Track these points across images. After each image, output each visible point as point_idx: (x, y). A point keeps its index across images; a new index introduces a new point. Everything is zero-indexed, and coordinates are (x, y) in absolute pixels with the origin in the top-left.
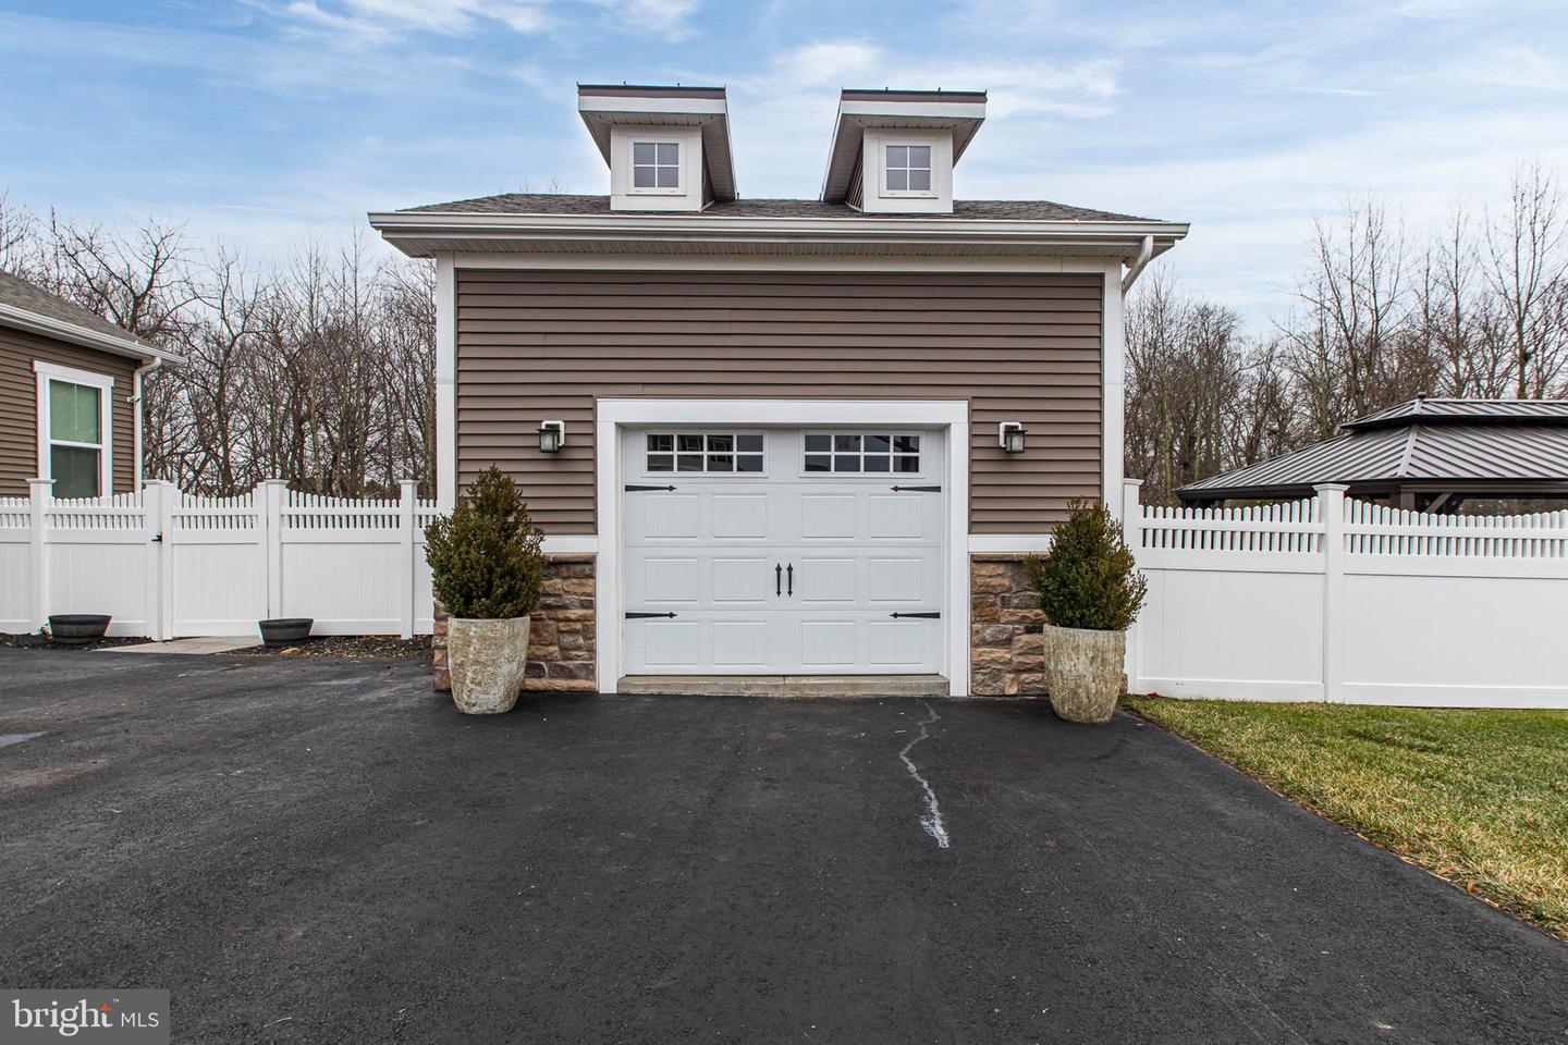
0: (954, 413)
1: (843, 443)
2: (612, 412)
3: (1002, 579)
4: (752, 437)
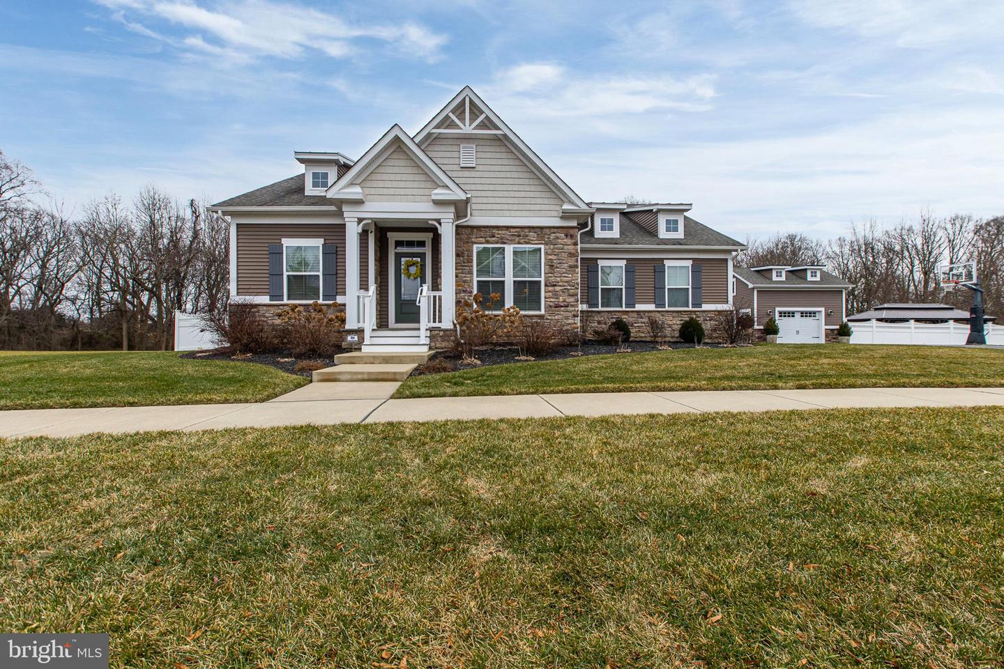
0: (823, 309)
1: (806, 313)
2: (778, 309)
3: (830, 332)
4: (792, 314)
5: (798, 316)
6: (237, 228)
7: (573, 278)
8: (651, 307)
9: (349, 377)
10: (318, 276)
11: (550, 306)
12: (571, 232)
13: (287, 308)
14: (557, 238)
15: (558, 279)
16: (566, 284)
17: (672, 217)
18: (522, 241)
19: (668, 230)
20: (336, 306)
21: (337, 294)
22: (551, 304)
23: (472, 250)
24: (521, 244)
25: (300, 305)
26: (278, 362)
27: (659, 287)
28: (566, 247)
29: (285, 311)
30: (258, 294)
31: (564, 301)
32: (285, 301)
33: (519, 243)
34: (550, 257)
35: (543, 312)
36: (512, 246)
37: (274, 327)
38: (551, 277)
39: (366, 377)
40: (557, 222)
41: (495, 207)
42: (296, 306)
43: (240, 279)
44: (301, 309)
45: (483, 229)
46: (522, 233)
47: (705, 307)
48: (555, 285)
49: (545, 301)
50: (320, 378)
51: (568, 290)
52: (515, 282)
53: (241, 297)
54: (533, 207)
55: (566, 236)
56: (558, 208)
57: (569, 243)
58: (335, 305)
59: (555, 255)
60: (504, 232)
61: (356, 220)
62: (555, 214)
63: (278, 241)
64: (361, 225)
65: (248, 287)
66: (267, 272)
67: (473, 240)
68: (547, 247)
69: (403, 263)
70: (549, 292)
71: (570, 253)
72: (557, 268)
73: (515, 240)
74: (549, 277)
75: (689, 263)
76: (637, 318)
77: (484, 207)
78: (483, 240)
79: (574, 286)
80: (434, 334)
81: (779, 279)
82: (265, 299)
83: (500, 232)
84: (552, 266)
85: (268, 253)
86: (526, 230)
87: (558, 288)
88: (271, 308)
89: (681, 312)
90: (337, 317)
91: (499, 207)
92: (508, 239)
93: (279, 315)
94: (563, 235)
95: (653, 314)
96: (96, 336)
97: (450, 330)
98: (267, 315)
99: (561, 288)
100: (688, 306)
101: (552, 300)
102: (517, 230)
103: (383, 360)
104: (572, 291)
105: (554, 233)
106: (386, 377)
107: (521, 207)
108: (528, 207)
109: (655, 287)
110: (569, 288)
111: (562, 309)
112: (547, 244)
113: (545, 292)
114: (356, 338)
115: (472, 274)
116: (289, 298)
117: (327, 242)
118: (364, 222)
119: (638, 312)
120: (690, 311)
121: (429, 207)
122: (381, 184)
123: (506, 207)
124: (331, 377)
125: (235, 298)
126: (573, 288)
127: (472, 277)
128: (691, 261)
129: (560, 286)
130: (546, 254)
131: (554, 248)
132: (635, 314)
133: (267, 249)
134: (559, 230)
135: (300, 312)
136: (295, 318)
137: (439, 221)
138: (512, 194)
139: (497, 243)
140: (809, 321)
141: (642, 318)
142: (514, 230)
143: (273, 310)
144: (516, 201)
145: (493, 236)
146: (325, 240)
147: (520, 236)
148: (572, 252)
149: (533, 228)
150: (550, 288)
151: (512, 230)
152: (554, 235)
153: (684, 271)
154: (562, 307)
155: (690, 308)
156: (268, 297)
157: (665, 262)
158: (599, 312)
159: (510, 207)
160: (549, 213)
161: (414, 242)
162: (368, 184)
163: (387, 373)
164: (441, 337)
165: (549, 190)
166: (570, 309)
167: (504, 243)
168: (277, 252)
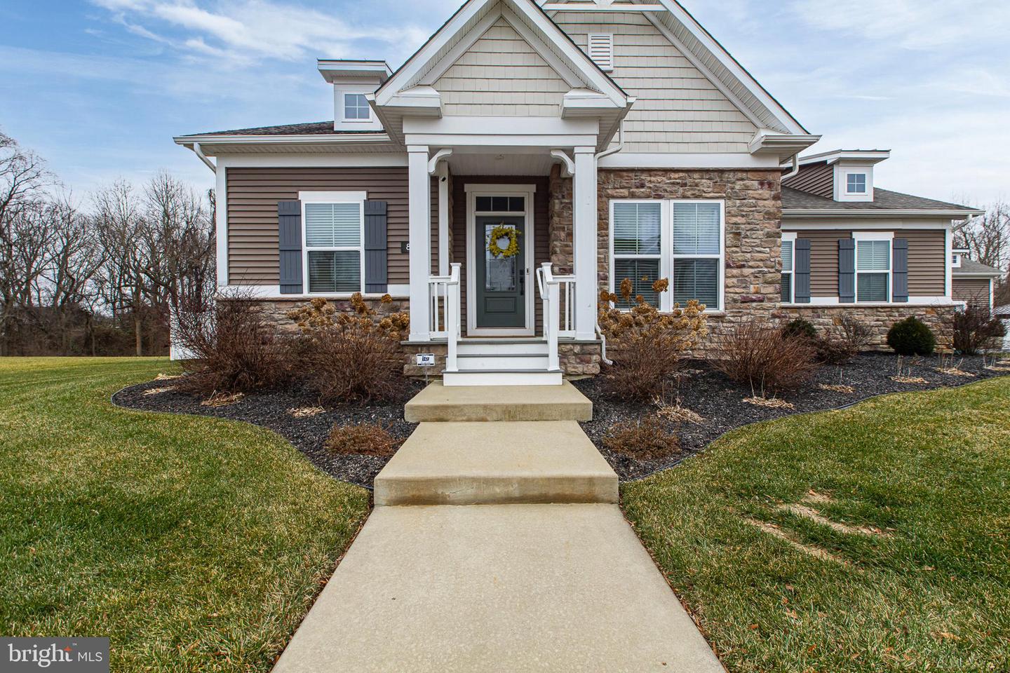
6: (227, 175)
7: (773, 254)
8: (833, 301)
9: (470, 492)
10: (358, 252)
11: (735, 301)
12: (770, 177)
13: (308, 306)
14: (747, 188)
15: (748, 255)
16: (761, 264)
17: (857, 171)
18: (689, 194)
19: (850, 189)
20: (388, 302)
21: (388, 281)
22: (736, 297)
23: (608, 209)
24: (688, 198)
25: (330, 300)
26: (290, 418)
27: (843, 273)
28: (761, 203)
29: (304, 311)
30: (259, 282)
31: (757, 293)
32: (306, 294)
33: (684, 197)
34: (734, 220)
35: (721, 309)
36: (673, 202)
37: (287, 338)
38: (737, 252)
39: (515, 491)
40: (748, 162)
41: (645, 137)
42: (323, 302)
43: (232, 258)
44: (332, 306)
45: (625, 174)
46: (689, 181)
47: (913, 301)
48: (743, 266)
49: (726, 292)
50: (394, 494)
51: (764, 273)
52: (676, 260)
53: (232, 287)
54: (706, 137)
55: (762, 184)
56: (748, 138)
57: (767, 196)
58: (386, 299)
59: (743, 216)
60: (659, 178)
61: (427, 149)
62: (744, 148)
63: (293, 196)
64: (434, 159)
65: (244, 271)
66: (277, 246)
67: (610, 192)
68: (730, 203)
69: (488, 233)
70: (733, 277)
71: (768, 213)
72: (746, 237)
73: (676, 192)
74: (733, 252)
75: (889, 237)
76: (813, 317)
78: (625, 192)
79: (772, 267)
80: (568, 350)
82: (273, 291)
83: (653, 179)
84: (739, 234)
85: (276, 215)
86: (696, 176)
87: (747, 271)
88: (283, 306)
89: (877, 307)
90: (394, 321)
91: (650, 137)
92: (666, 191)
93: (296, 318)
94: (756, 183)
95: (835, 312)
96: (113, 333)
97: (592, 344)
98: (276, 316)
99: (753, 270)
100: (886, 299)
101: (737, 290)
102: (681, 174)
103: (504, 412)
104: (770, 275)
105: (742, 179)
106: (567, 491)
107: (686, 137)
108: (699, 137)
109: (838, 272)
110: (766, 270)
111: (754, 304)
112: (729, 198)
113: (726, 277)
114: (432, 360)
115: (607, 248)
116: (311, 290)
117: (371, 196)
118: (440, 154)
119: (814, 308)
120: (891, 307)
121: (555, 125)
122: (470, 85)
123: (662, 137)
124: (425, 493)
125: (226, 290)
126: (773, 270)
127: (607, 253)
128: (893, 233)
129: (751, 267)
130: (728, 214)
131: (742, 205)
132: (810, 311)
133: (275, 208)
134: (750, 175)
135: (330, 312)
136: (322, 322)
137: (570, 152)
138: (674, 115)
139: (648, 197)
141: (819, 317)
142: (677, 176)
143: (285, 309)
144: (679, 127)
145: (642, 186)
146: (368, 193)
147: (685, 185)
148: (772, 210)
149: (707, 171)
150: (735, 271)
151: (673, 175)
152: (741, 182)
153: (882, 247)
154: (754, 301)
155: (891, 303)
156: (278, 287)
157: (855, 235)
159: (670, 137)
160: (732, 147)
161: (505, 199)
162: (448, 85)
163: (572, 480)
164: (575, 354)
165: (733, 108)
166: (766, 304)
167: (660, 197)
168: (291, 215)
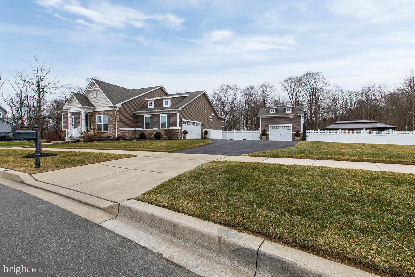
0: (291, 125)
1: (284, 127)
2: (270, 125)
3: (293, 135)
4: (278, 127)
5: (280, 128)
8: (157, 129)
14: (110, 113)
17: (167, 100)
19: (165, 105)
23: (96, 117)
24: (104, 115)
27: (159, 123)
34: (109, 118)
35: (108, 131)
40: (110, 109)
47: (170, 128)
52: (103, 124)
61: (70, 113)
67: (96, 114)
71: (113, 117)
75: (166, 115)
77: (98, 106)
81: (273, 113)
87: (111, 125)
95: (157, 131)
100: (166, 128)
112: (109, 115)
119: (153, 130)
127: (96, 123)
139: (100, 115)
140: (286, 130)
145: (100, 113)
149: (106, 111)
150: (109, 126)
151: (103, 112)
154: (111, 130)
158: (144, 130)
162: (71, 105)
